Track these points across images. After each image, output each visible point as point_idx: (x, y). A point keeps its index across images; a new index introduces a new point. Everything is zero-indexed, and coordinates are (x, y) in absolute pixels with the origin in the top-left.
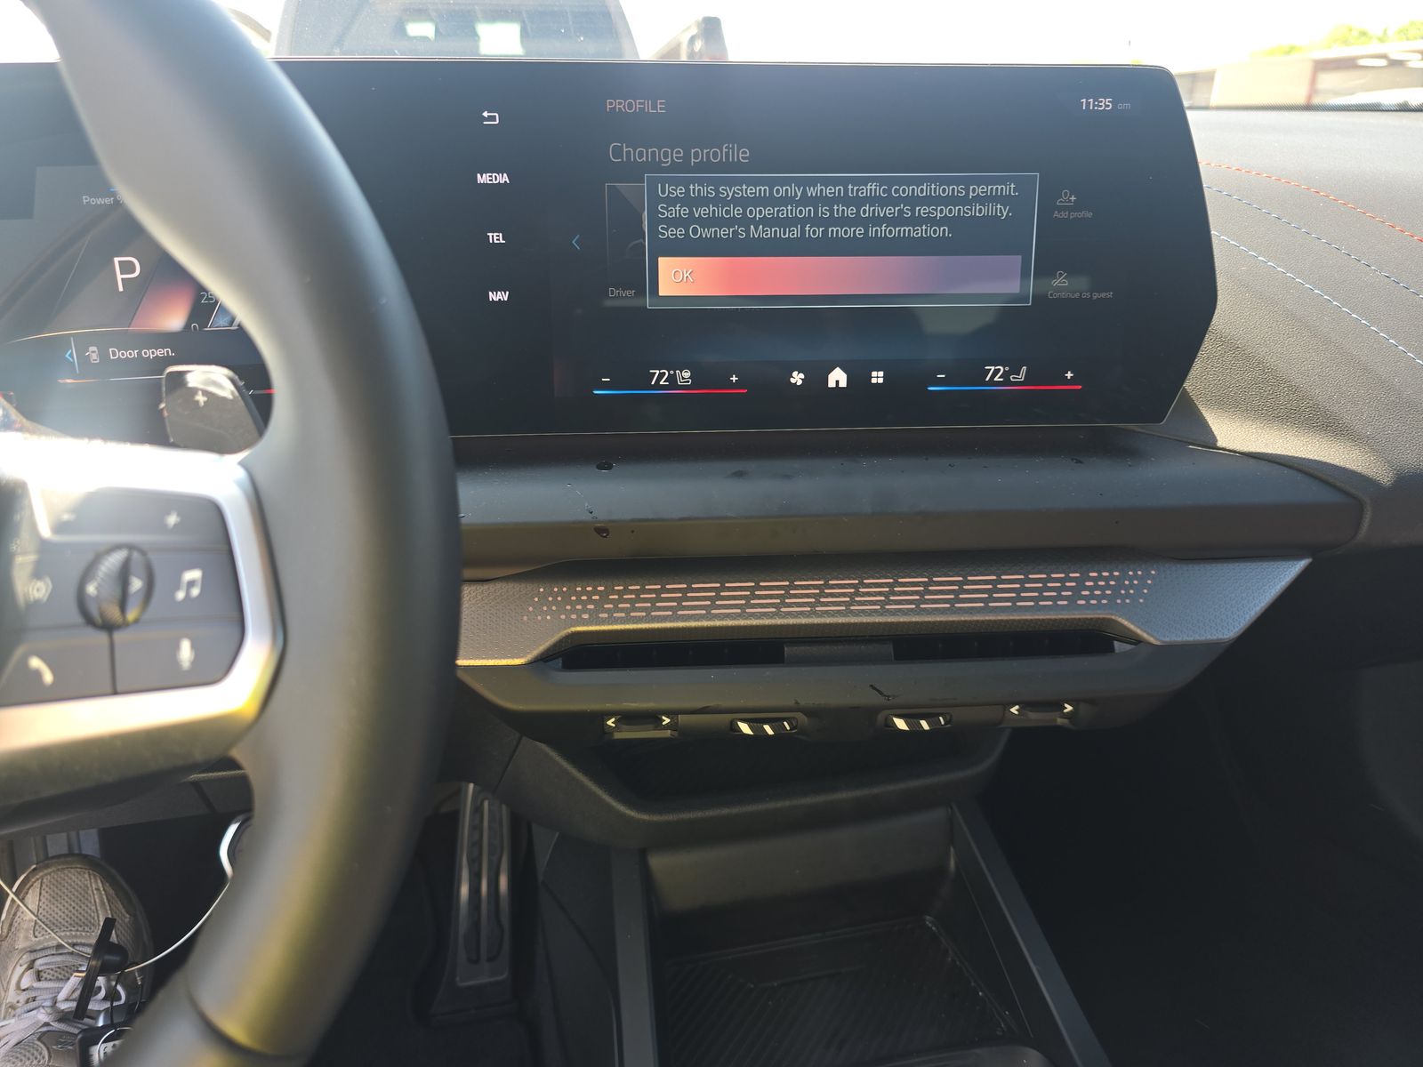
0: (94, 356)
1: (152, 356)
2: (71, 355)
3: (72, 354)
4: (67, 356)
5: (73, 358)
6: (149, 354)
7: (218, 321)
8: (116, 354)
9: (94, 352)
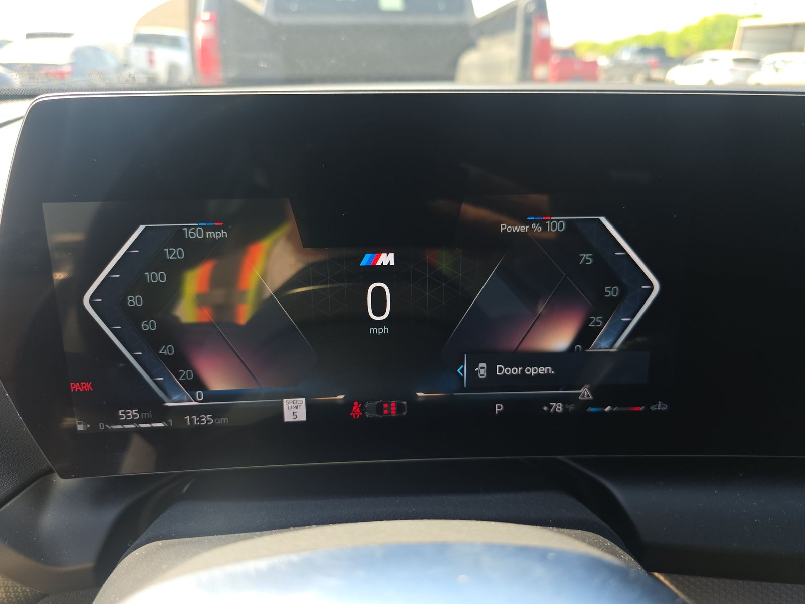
0: (482, 372)
1: (533, 373)
2: (462, 371)
3: (463, 369)
4: (459, 371)
5: (463, 373)
6: (532, 371)
7: (601, 344)
8: (503, 370)
9: (482, 369)
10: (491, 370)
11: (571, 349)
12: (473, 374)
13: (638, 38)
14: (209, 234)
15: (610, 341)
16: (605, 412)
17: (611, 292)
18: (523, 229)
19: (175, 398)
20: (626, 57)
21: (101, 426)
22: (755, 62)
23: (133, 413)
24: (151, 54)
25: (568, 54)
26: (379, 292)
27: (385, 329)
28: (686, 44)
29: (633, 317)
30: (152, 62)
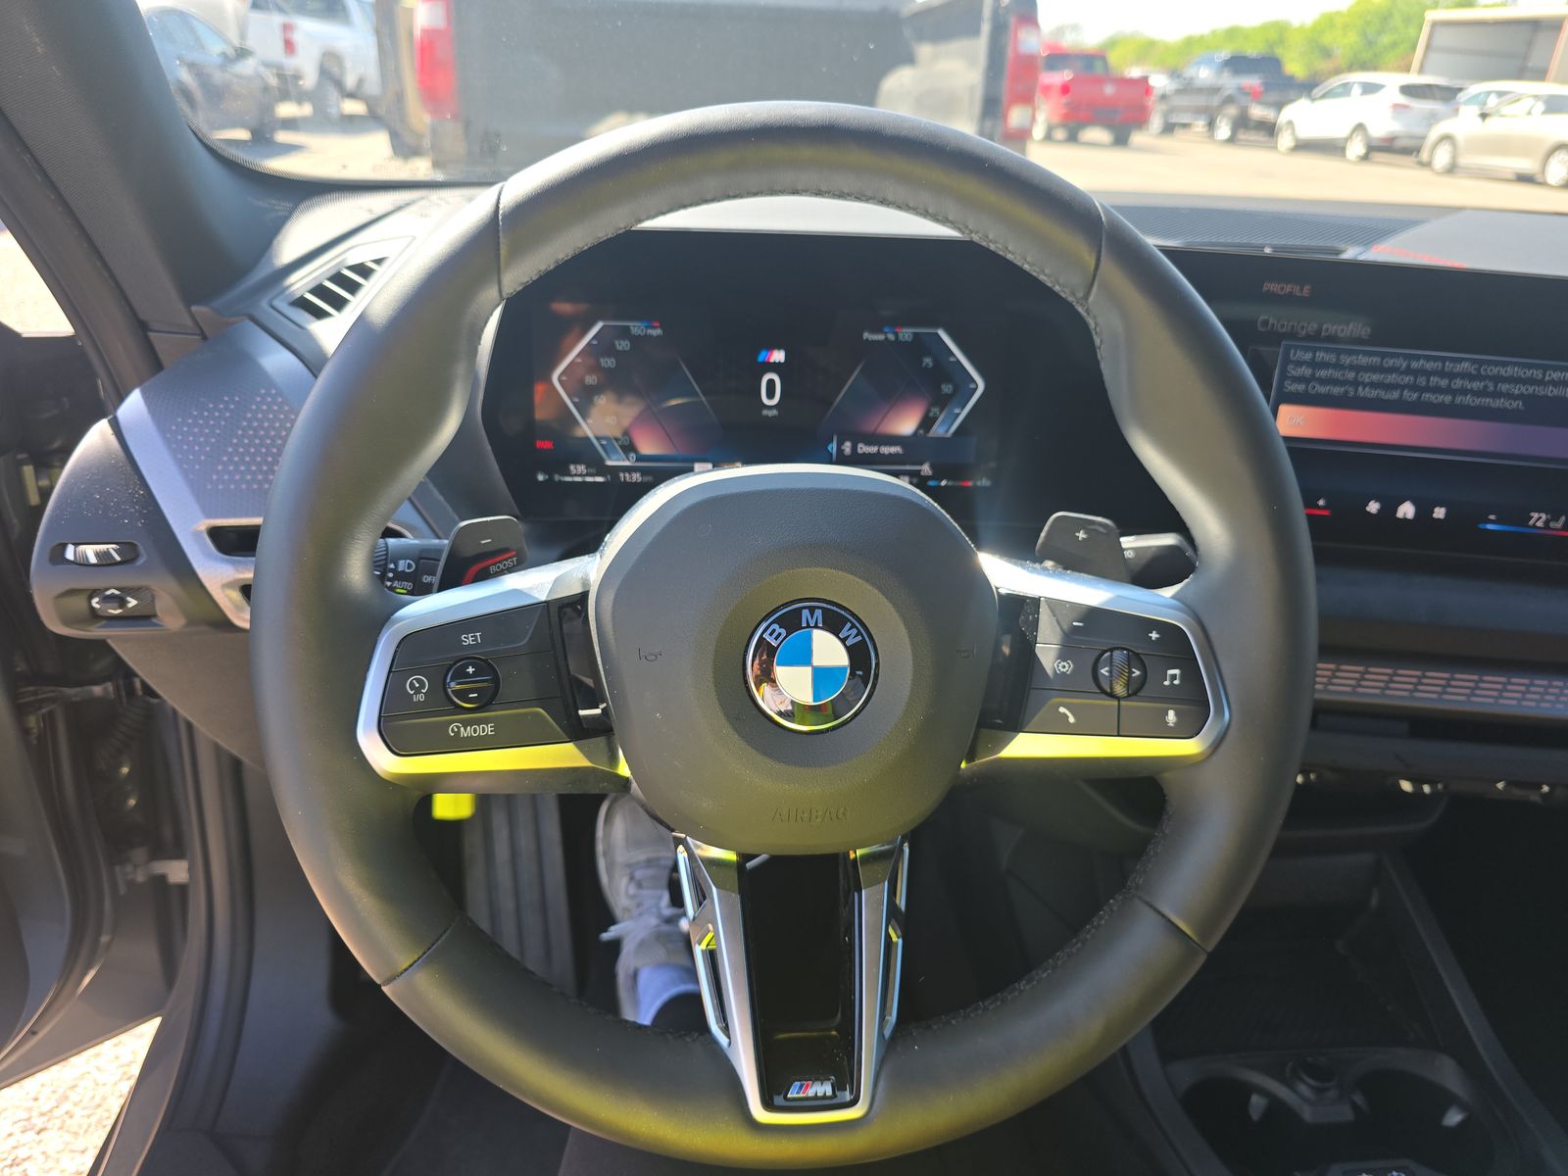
0: (848, 450)
1: (887, 452)
2: (832, 448)
4: (829, 448)
5: (833, 450)
6: (886, 450)
7: (938, 430)
8: (862, 448)
9: (847, 447)
10: (854, 448)
11: (916, 433)
12: (840, 450)
13: (1232, 33)
14: (650, 331)
15: (945, 428)
16: (940, 486)
17: (947, 388)
18: (881, 337)
19: (614, 457)
20: (1204, 75)
21: (557, 477)
22: (1448, 94)
23: (581, 468)
24: (287, 28)
25: (1091, 63)
26: (771, 383)
27: (774, 412)
28: (1326, 53)
29: (963, 408)
30: (289, 46)
